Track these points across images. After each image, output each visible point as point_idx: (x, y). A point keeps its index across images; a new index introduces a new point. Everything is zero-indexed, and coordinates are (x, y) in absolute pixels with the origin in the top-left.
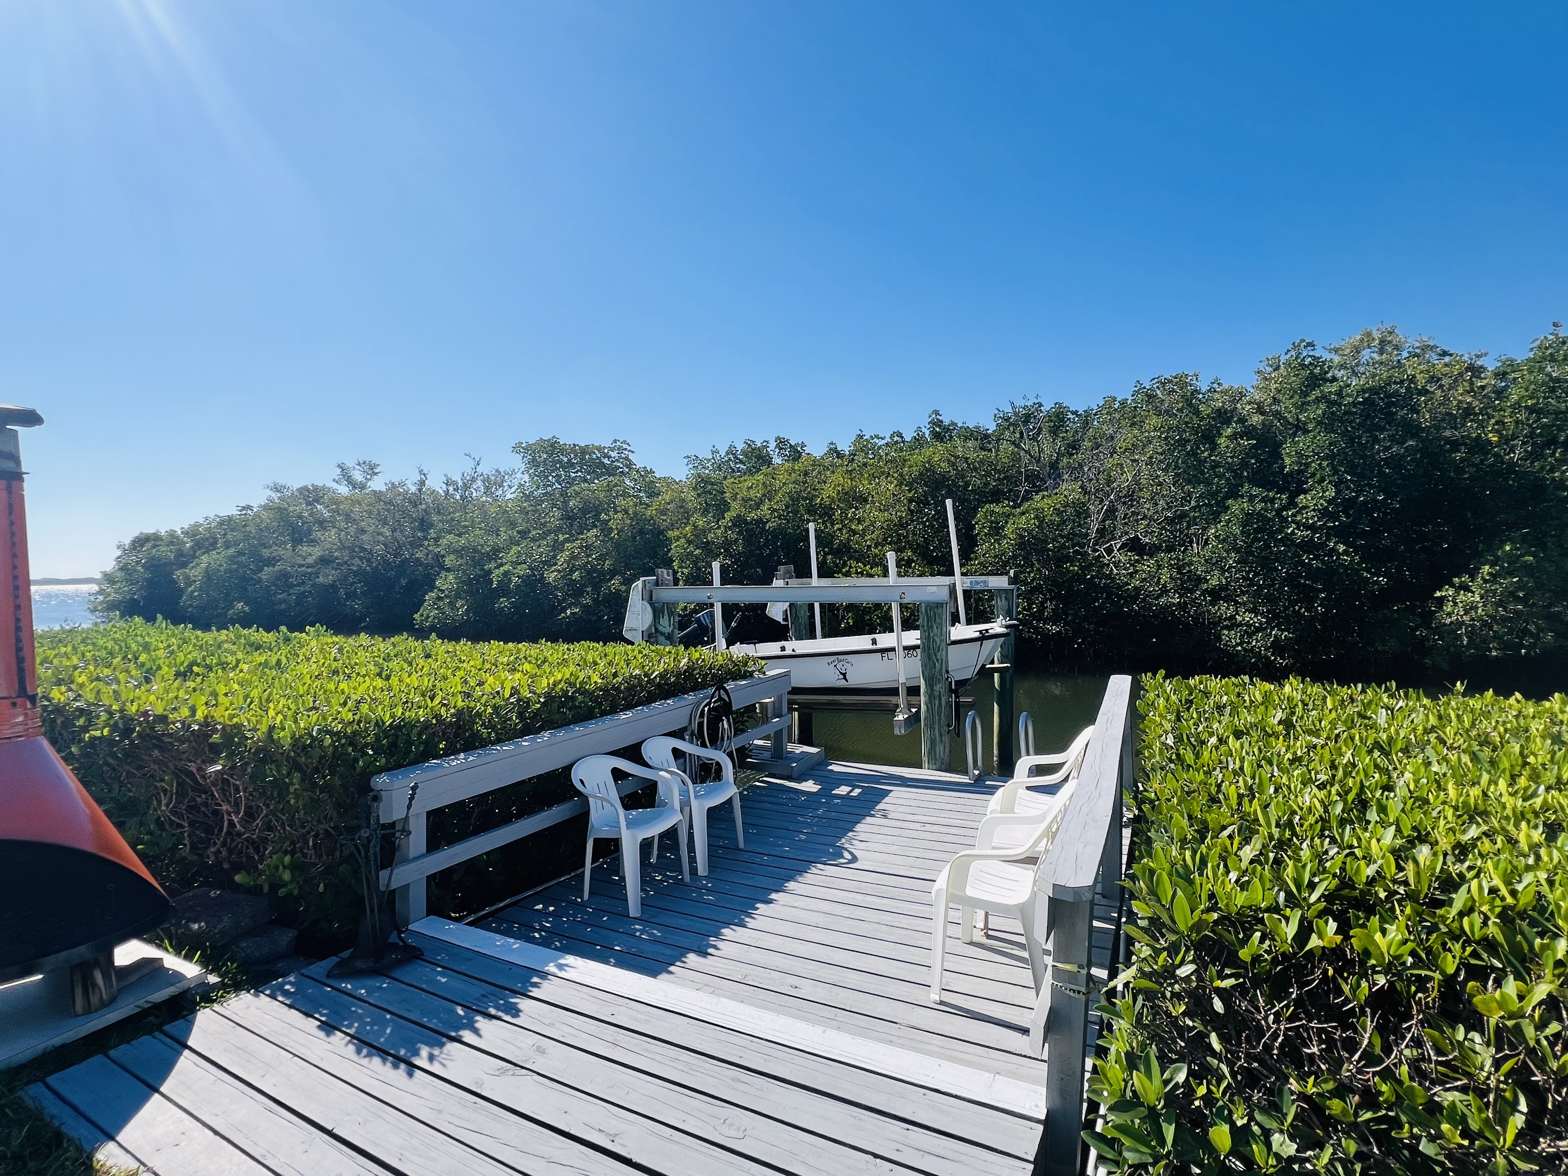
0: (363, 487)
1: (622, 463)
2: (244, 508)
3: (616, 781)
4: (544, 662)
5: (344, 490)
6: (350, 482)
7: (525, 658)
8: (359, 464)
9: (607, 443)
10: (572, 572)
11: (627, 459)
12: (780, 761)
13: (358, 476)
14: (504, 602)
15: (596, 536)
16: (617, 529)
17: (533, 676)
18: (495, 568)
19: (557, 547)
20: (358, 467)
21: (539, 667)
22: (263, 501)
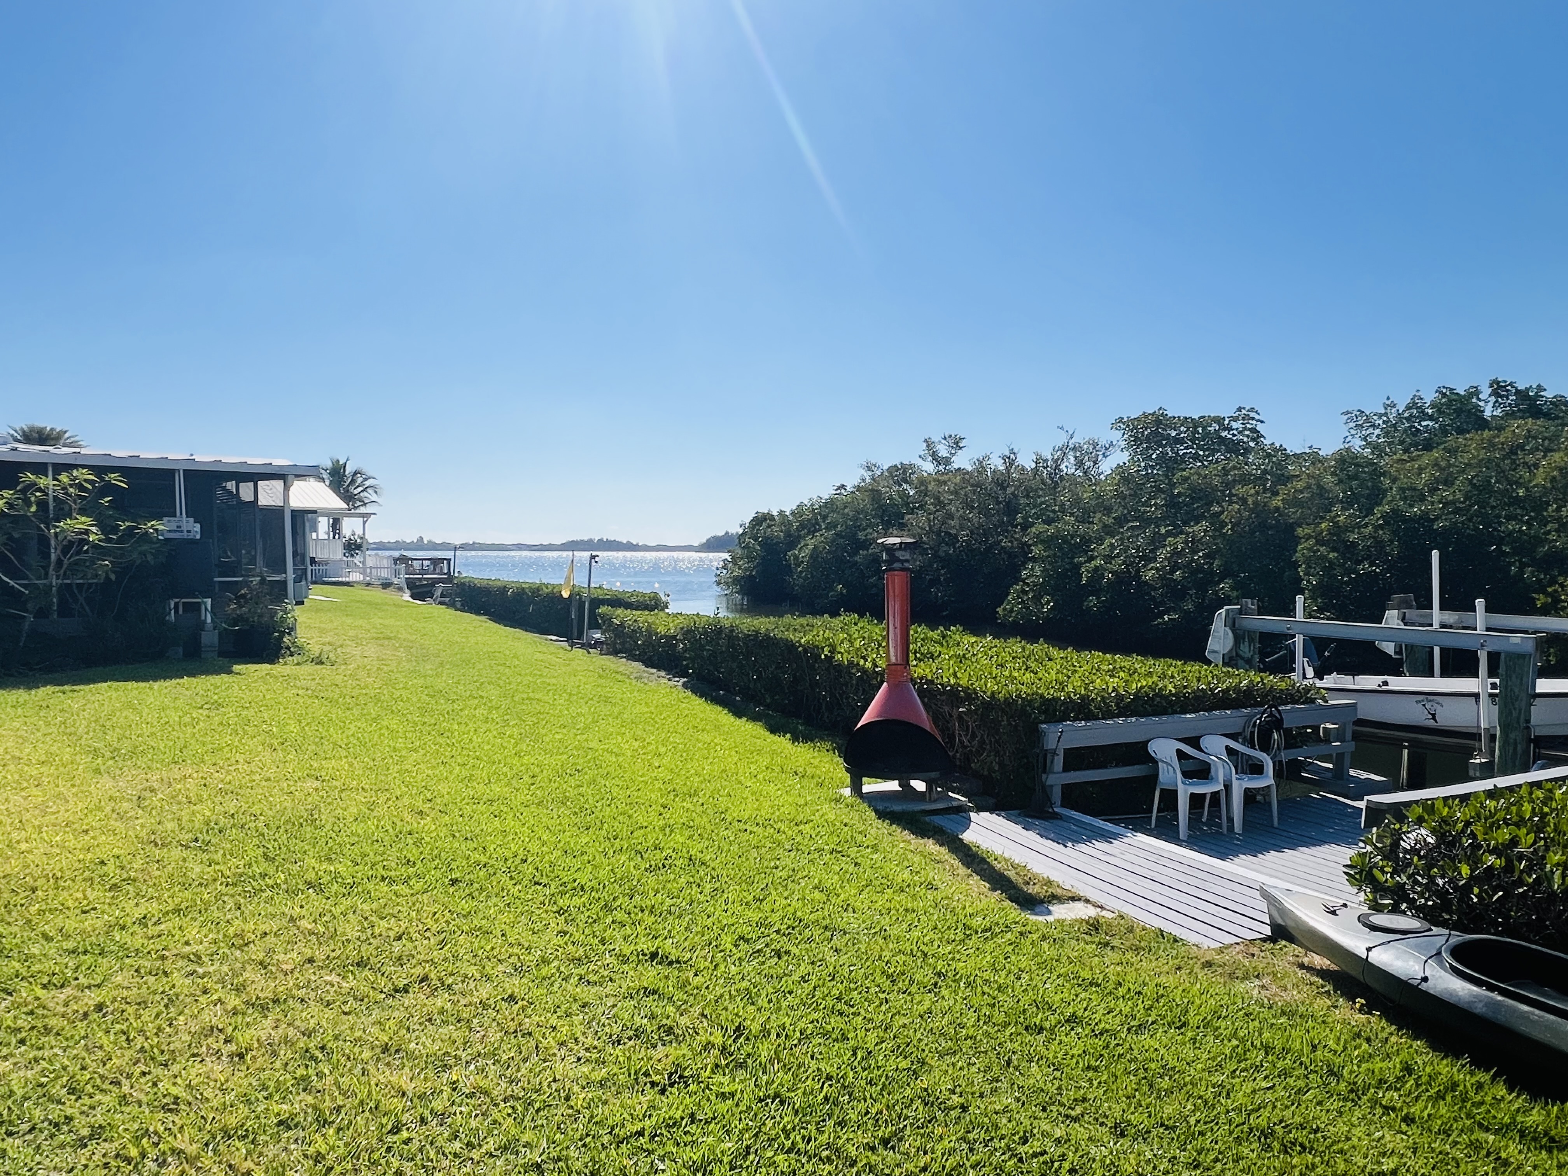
0: (947, 461)
1: (1248, 436)
2: (839, 488)
3: (1179, 760)
4: (1134, 673)
5: (929, 467)
6: (935, 456)
7: (1121, 668)
8: (945, 438)
9: (1226, 411)
10: (1173, 572)
11: (1254, 430)
12: (1339, 782)
13: (943, 452)
14: (1093, 600)
15: (1205, 531)
16: (1231, 522)
17: (1126, 682)
18: (1086, 562)
19: (1157, 542)
20: (944, 441)
21: (1130, 675)
22: (856, 481)
